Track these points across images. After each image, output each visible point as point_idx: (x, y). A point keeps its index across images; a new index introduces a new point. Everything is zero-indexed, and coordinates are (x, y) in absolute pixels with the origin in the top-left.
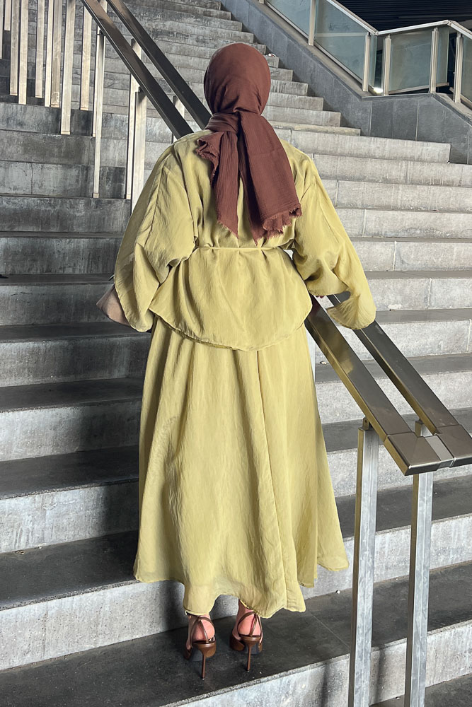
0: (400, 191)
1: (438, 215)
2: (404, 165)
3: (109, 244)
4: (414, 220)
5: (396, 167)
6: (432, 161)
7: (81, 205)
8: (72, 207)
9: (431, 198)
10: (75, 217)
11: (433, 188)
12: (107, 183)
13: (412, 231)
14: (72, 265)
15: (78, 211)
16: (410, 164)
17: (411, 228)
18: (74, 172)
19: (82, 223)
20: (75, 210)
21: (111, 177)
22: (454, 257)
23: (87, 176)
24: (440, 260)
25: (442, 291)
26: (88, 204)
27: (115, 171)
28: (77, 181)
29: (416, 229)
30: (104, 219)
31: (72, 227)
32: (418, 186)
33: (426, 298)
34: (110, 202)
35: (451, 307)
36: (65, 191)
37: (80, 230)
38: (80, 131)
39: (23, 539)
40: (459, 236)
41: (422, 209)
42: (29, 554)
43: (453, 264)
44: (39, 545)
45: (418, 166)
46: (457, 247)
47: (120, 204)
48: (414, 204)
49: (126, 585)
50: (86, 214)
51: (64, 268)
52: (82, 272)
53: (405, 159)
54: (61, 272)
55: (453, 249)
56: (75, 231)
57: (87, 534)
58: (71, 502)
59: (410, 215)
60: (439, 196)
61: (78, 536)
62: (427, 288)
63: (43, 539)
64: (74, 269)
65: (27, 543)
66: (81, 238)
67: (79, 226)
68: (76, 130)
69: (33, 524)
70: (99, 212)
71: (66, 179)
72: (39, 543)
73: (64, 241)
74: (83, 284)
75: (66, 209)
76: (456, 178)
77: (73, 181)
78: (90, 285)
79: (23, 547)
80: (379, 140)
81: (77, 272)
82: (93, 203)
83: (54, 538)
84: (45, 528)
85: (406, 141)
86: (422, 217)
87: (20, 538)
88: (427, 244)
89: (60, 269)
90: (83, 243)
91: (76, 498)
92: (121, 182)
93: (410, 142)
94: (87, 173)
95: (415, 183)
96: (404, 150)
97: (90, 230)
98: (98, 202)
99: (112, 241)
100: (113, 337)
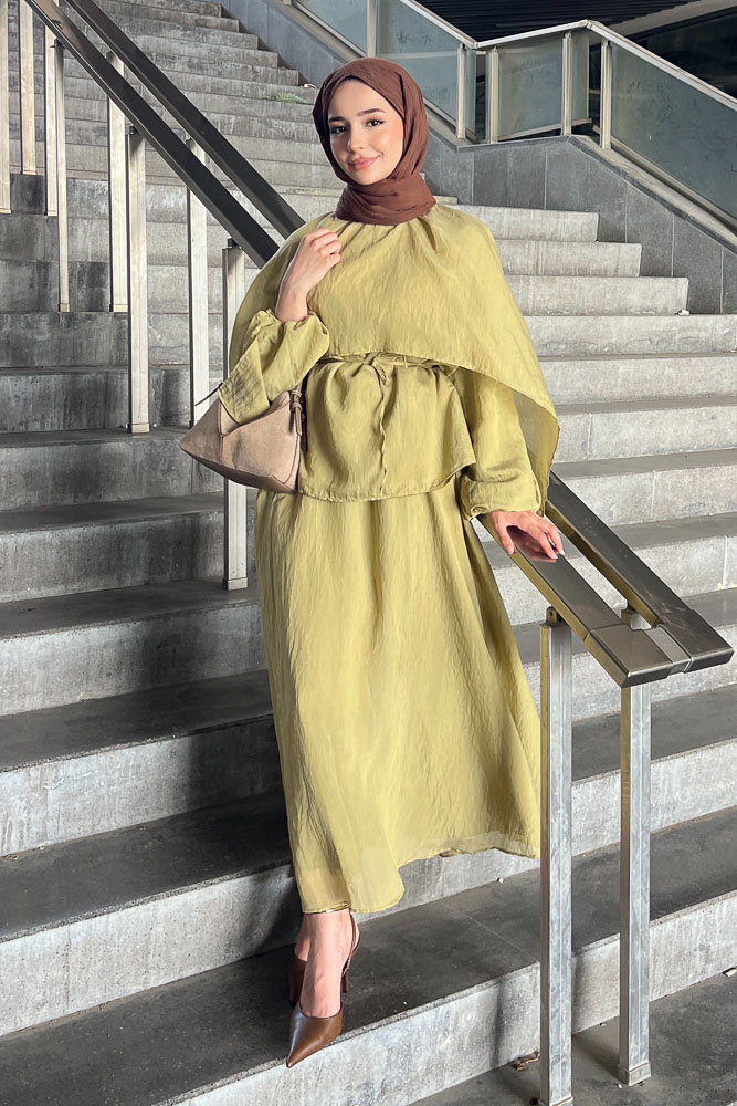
0: (531, 287)
1: (591, 319)
2: (533, 246)
3: (95, 382)
4: (556, 329)
5: (520, 250)
6: (571, 240)
7: (44, 322)
8: (29, 326)
9: (577, 295)
10: (35, 342)
11: (579, 280)
12: (80, 286)
13: (554, 346)
14: (39, 416)
15: (38, 333)
16: (542, 246)
17: (552, 341)
18: (25, 273)
19: (47, 352)
20: (35, 331)
21: (85, 279)
22: (620, 381)
23: (46, 279)
24: (599, 386)
25: (608, 431)
26: (55, 320)
27: (91, 268)
28: (31, 286)
29: (559, 343)
30: (81, 344)
31: (32, 359)
32: (557, 278)
33: (584, 443)
34: (89, 317)
35: (620, 456)
36: (13, 303)
37: (44, 362)
38: (26, 209)
39: (15, 837)
40: (623, 351)
41: (565, 312)
42: (26, 858)
43: (618, 392)
44: (40, 845)
45: (555, 249)
46: (623, 366)
47: (104, 320)
48: (553, 305)
49: (187, 891)
50: (52, 337)
51: (27, 422)
52: (56, 428)
53: (532, 238)
54: (22, 428)
55: (618, 368)
56: (37, 364)
57: (113, 823)
58: (86, 775)
59: (549, 322)
60: (587, 291)
61: (98, 827)
62: (585, 426)
63: (45, 834)
64: (43, 425)
65: (21, 843)
66: (51, 374)
67: (42, 356)
68: (19, 208)
69: (28, 814)
70: (73, 334)
71: (13, 284)
72: (39, 841)
73: (23, 378)
74: (62, 444)
75: (20, 329)
76: (610, 264)
77: (25, 286)
78: (75, 446)
79: (15, 848)
80: (493, 210)
81: (47, 429)
82: (63, 320)
83: (62, 832)
84: (47, 818)
85: (532, 211)
86: (566, 323)
87: (9, 835)
88: (579, 363)
89: (21, 424)
90: (54, 381)
91: (94, 768)
92: (101, 286)
93: (538, 211)
94: (46, 273)
95: (552, 274)
96: (531, 226)
97: (62, 363)
98: (71, 317)
99: (101, 377)
100: (120, 522)
